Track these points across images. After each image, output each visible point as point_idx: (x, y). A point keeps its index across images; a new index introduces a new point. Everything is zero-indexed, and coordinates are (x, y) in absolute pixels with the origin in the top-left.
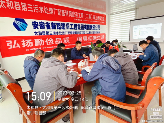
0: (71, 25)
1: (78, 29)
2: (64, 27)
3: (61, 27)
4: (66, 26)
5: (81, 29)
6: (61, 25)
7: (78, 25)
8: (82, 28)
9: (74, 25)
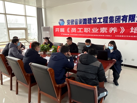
0: (98, 18)
1: (108, 22)
2: (90, 21)
3: (87, 21)
4: (93, 20)
5: (114, 22)
6: (87, 20)
7: (110, 18)
8: (116, 21)
9: (103, 18)
